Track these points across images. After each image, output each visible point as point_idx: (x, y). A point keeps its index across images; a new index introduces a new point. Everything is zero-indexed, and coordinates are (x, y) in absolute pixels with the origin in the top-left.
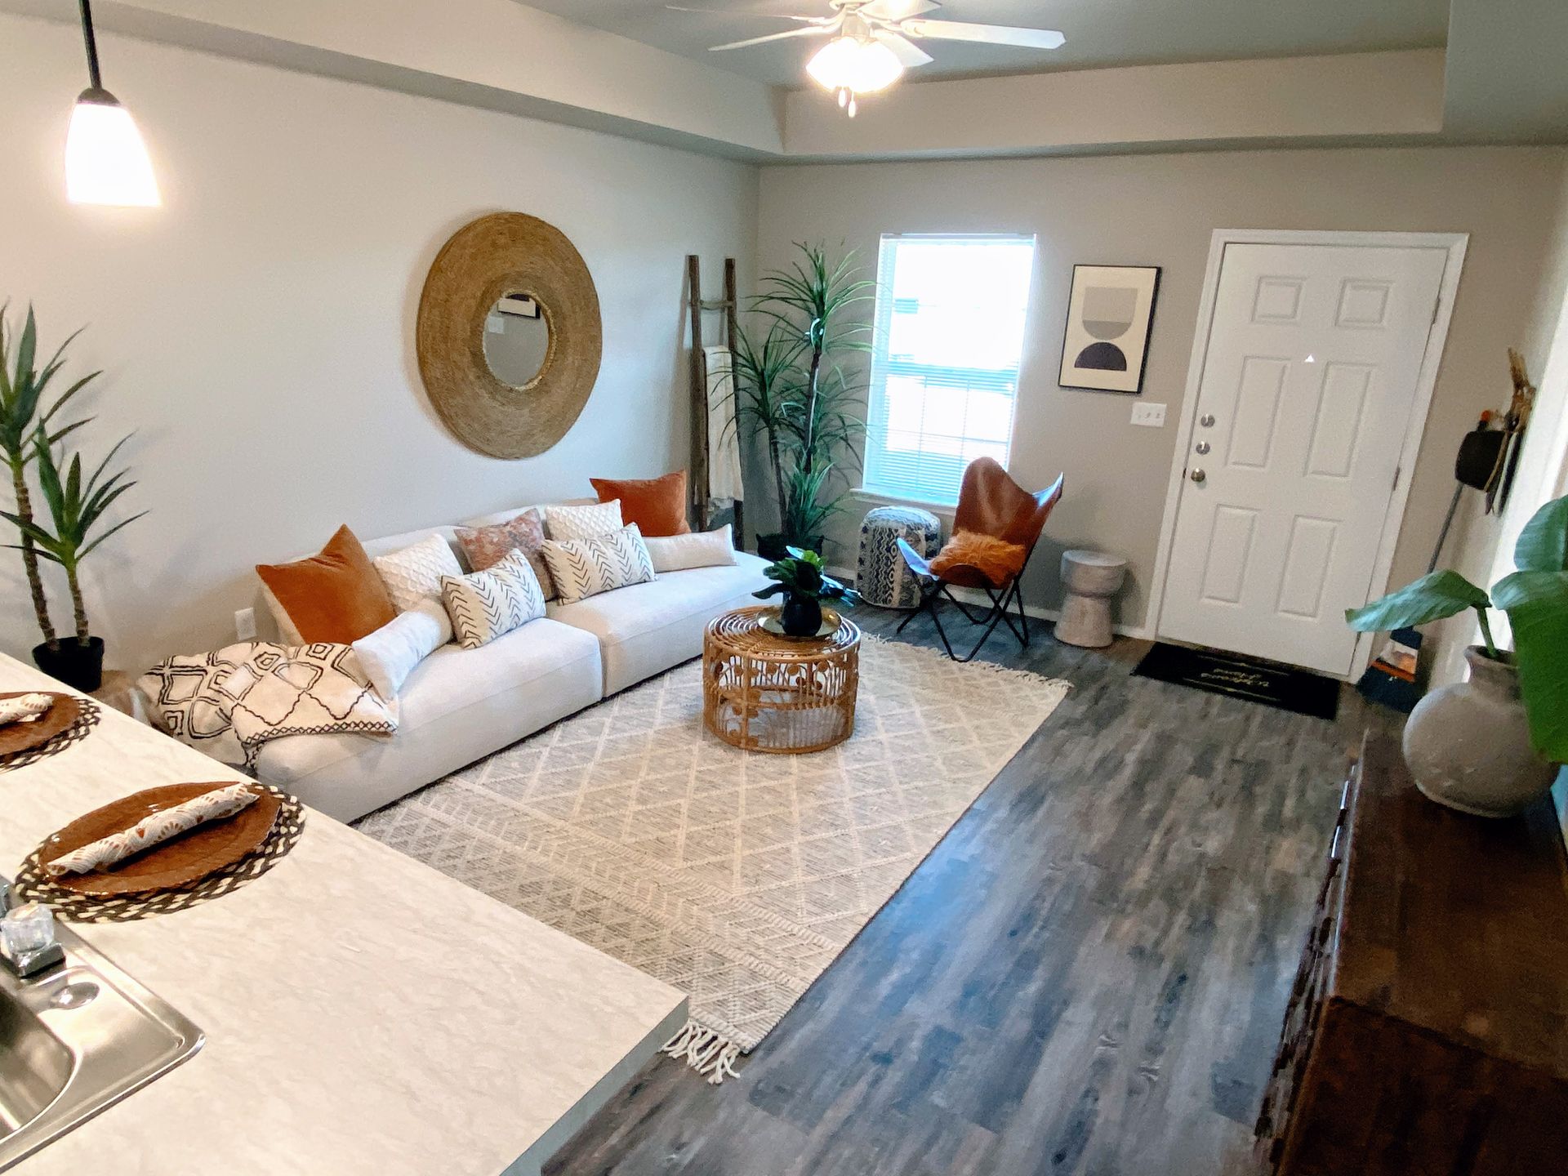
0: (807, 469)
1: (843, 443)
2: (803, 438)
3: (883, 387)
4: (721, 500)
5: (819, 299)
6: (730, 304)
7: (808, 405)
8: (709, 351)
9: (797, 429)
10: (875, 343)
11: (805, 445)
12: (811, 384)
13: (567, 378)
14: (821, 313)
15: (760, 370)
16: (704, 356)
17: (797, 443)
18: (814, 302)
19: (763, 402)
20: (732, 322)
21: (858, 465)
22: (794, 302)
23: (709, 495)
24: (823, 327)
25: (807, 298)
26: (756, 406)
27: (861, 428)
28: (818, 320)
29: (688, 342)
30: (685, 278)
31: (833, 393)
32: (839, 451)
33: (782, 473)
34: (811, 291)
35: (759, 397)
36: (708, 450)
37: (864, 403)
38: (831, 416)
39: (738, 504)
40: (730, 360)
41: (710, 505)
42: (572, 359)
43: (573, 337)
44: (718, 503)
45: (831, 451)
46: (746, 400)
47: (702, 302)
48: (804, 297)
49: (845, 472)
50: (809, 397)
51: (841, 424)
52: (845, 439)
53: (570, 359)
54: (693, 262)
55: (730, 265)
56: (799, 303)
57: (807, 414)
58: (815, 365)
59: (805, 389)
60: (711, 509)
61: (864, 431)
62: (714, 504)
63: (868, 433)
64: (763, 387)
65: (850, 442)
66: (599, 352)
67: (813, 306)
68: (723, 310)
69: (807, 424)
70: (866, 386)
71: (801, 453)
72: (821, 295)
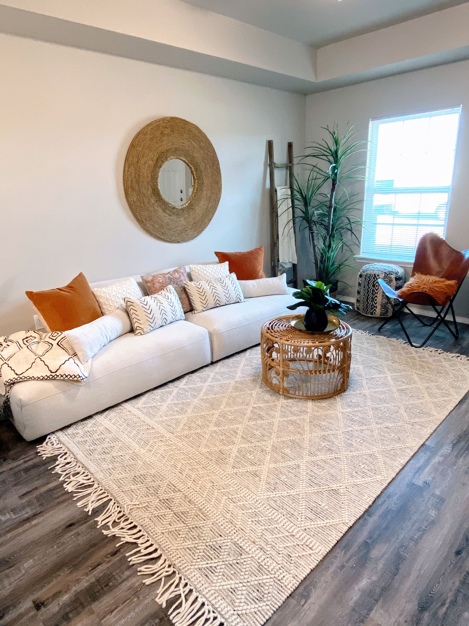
0: (329, 246)
1: (350, 232)
2: (327, 230)
3: (372, 201)
4: (285, 263)
5: (335, 155)
6: (290, 165)
7: (329, 212)
8: (278, 189)
9: (324, 225)
10: (367, 176)
11: (328, 233)
12: (331, 201)
13: (203, 203)
14: (336, 162)
15: (304, 196)
16: (276, 191)
17: (324, 232)
18: (332, 156)
19: (306, 213)
20: (291, 175)
21: (358, 244)
22: (321, 157)
23: (278, 261)
24: (337, 169)
25: (329, 155)
26: (303, 215)
27: (359, 223)
28: (334, 165)
29: (268, 185)
30: (266, 152)
31: (345, 205)
32: (348, 237)
33: (316, 248)
34: (331, 150)
35: (304, 211)
36: (278, 238)
37: (361, 210)
38: (343, 218)
39: (294, 265)
40: (289, 193)
41: (280, 266)
42: (205, 193)
43: (206, 181)
44: (284, 265)
45: (343, 236)
46: (299, 213)
47: (275, 164)
48: (326, 154)
49: (351, 247)
50: (330, 207)
51: (348, 222)
52: (351, 230)
53: (205, 192)
54: (270, 144)
55: (290, 145)
56: (325, 157)
57: (329, 216)
58: (333, 190)
59: (328, 204)
60: (280, 268)
61: (361, 225)
62: (281, 265)
63: (363, 225)
64: (306, 204)
65: (353, 231)
66: (220, 189)
67: (331, 158)
68: (287, 169)
69: (329, 223)
70: (362, 201)
71: (326, 238)
72: (336, 152)
